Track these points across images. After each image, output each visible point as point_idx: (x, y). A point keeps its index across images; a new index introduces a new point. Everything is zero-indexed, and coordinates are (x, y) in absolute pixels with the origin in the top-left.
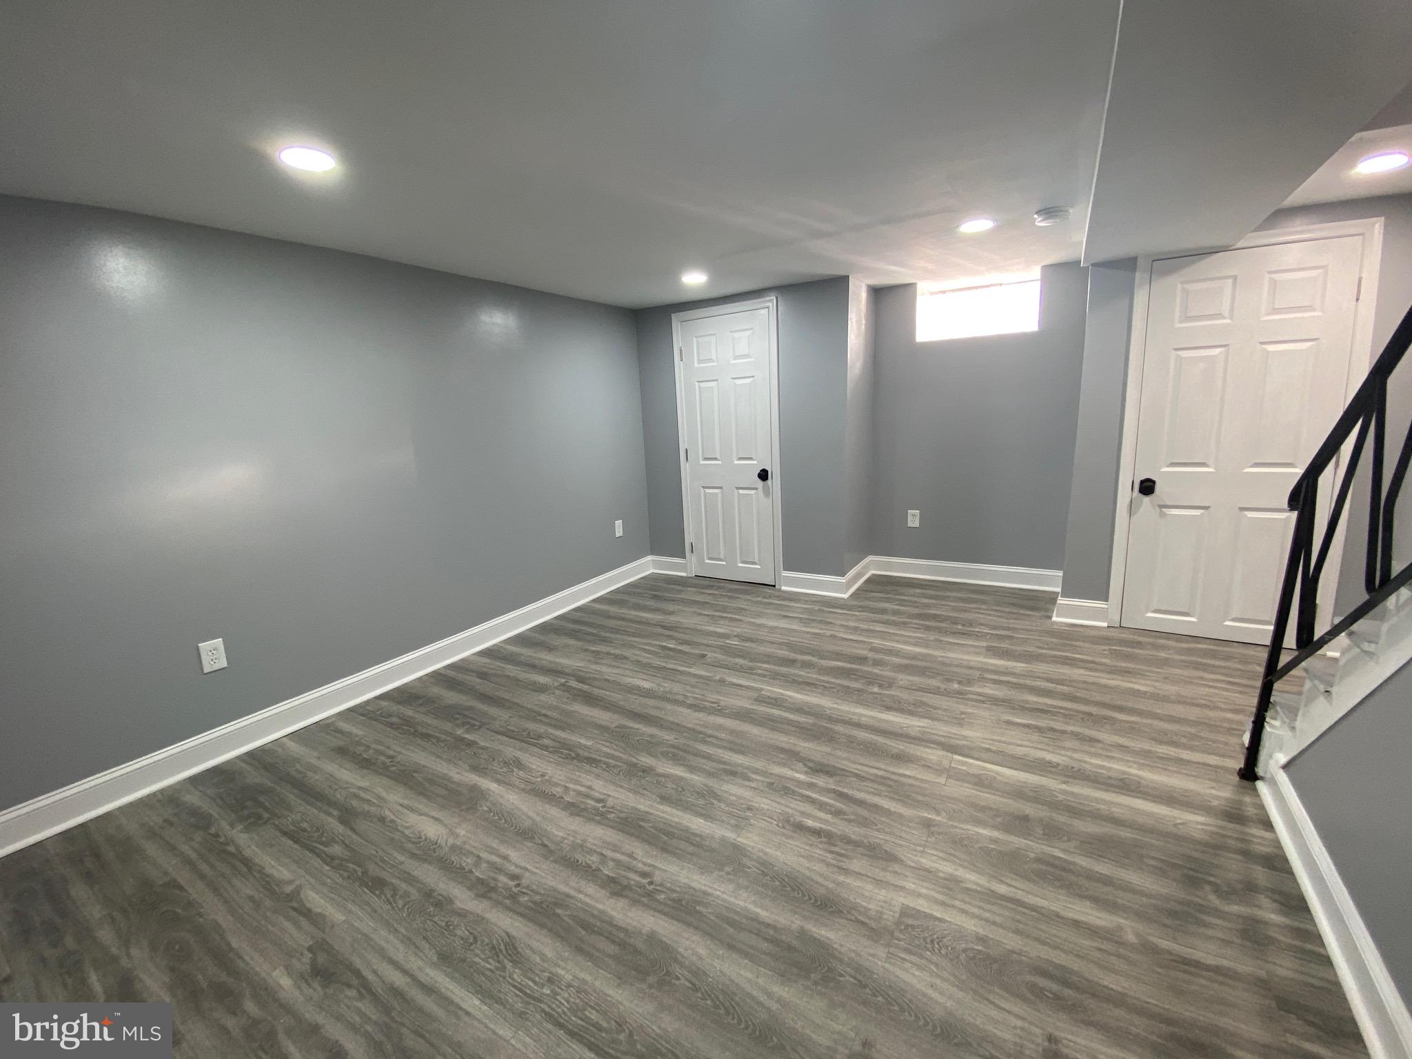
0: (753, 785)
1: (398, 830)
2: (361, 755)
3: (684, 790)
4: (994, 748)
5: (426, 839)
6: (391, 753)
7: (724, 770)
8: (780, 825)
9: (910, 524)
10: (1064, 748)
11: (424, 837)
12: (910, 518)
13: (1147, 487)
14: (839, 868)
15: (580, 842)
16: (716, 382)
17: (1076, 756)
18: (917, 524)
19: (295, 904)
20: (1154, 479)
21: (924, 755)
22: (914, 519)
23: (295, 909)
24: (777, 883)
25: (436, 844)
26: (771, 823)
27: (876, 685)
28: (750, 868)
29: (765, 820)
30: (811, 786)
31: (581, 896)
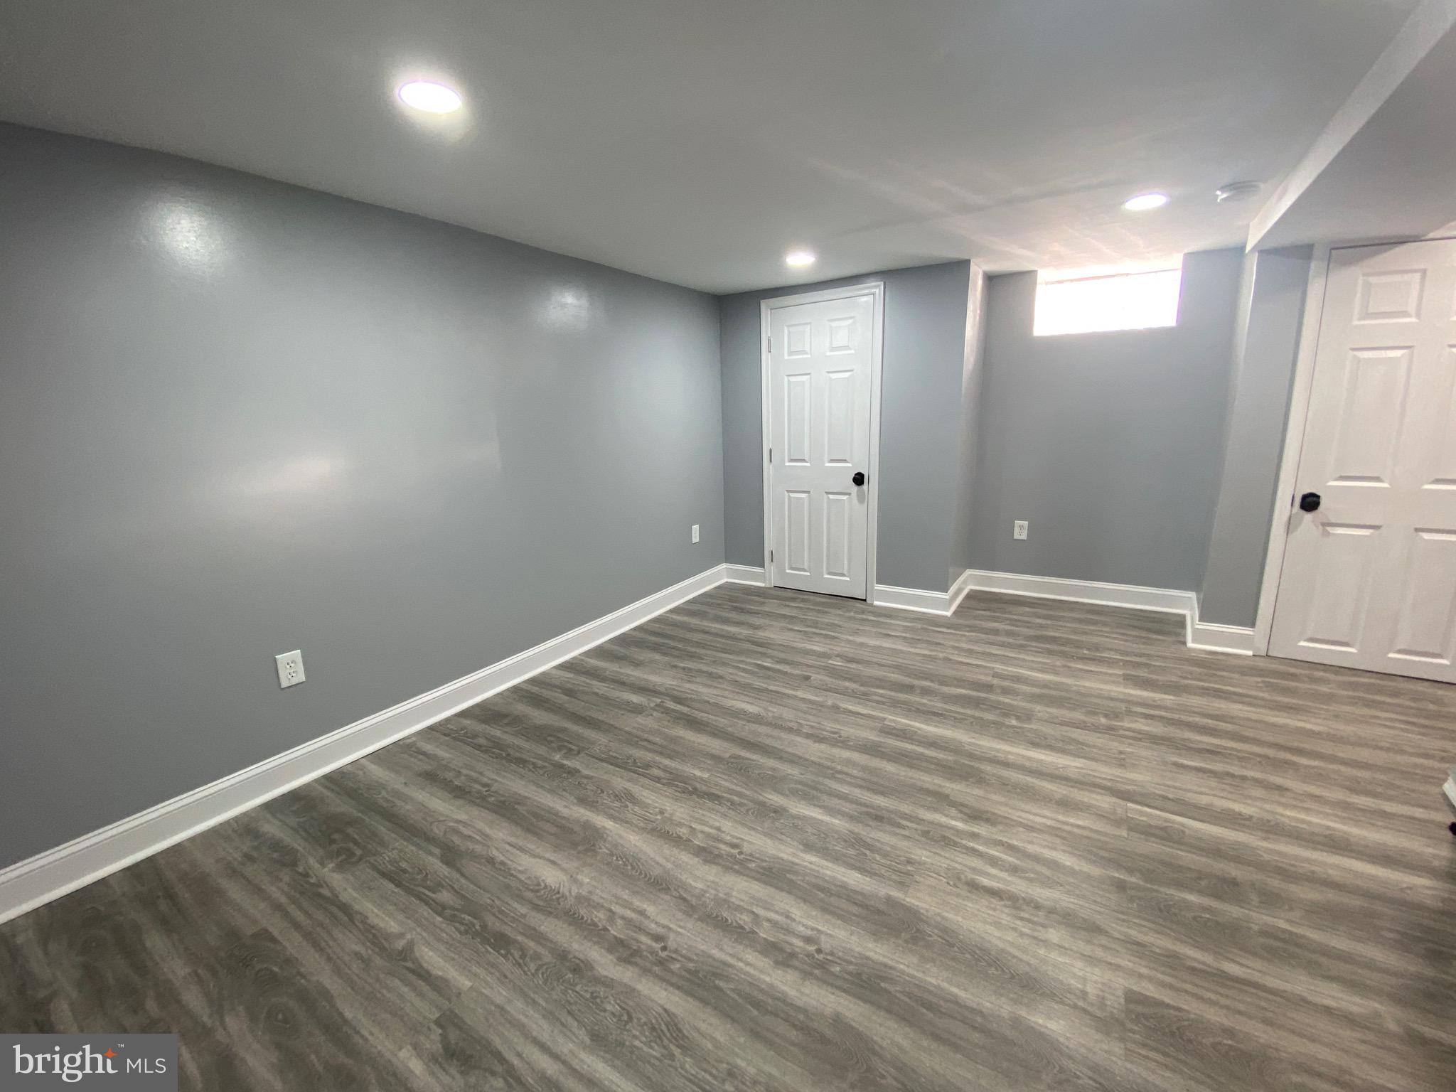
0: (906, 833)
1: (512, 875)
2: (451, 781)
3: (827, 836)
4: (1171, 796)
5: (546, 887)
6: (485, 780)
7: (868, 814)
8: (951, 883)
9: (1016, 536)
10: (1250, 797)
11: (543, 885)
12: (1016, 530)
13: (1310, 503)
14: (1035, 938)
15: (724, 897)
16: (808, 377)
17: (1267, 806)
18: (1024, 536)
19: (409, 964)
20: (1318, 493)
21: (1094, 802)
22: (1021, 530)
23: (413, 971)
24: (968, 956)
25: (558, 892)
26: (940, 880)
27: (1014, 717)
28: (930, 936)
29: (932, 877)
30: (974, 836)
31: (741, 965)
